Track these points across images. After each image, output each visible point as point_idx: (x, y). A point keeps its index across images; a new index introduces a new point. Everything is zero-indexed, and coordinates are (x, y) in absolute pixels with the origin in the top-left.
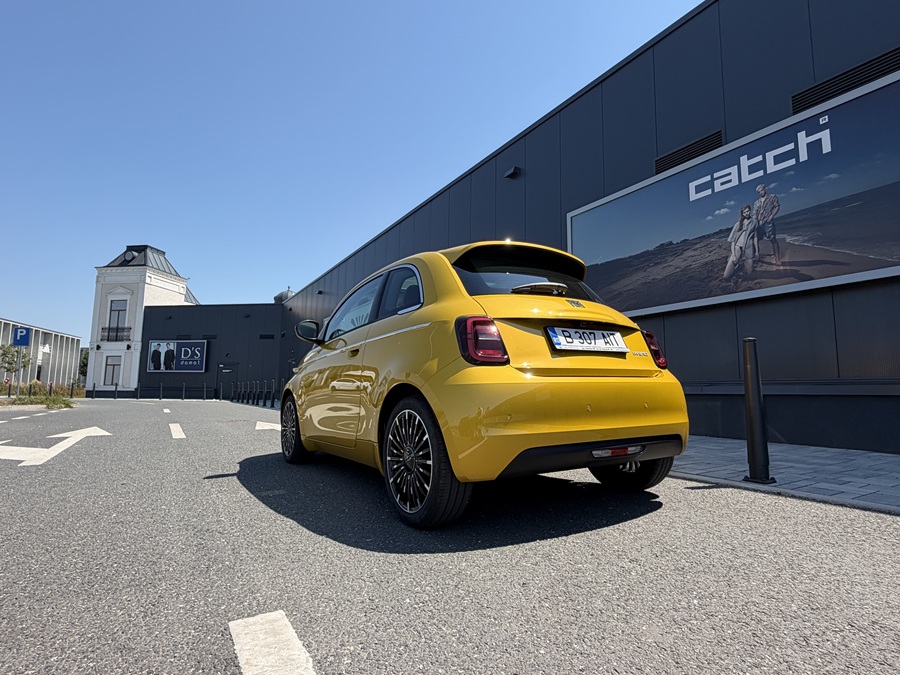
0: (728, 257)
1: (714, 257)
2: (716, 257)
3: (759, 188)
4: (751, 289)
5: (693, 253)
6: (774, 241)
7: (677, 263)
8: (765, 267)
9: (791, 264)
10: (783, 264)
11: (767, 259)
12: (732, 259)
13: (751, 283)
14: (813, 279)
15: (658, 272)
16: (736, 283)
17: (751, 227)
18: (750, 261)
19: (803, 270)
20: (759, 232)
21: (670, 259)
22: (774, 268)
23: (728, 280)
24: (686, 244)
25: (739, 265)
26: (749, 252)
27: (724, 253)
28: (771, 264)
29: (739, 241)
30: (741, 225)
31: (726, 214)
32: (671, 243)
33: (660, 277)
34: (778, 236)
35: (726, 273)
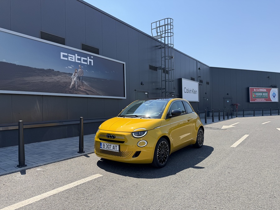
2: (68, 81)
3: (79, 66)
4: (76, 94)
5: (61, 77)
6: (82, 82)
7: (55, 79)
8: (80, 88)
9: (85, 89)
10: (84, 89)
12: (72, 83)
13: (77, 92)
14: (89, 95)
15: (48, 79)
16: (73, 91)
18: (77, 86)
20: (79, 78)
21: (53, 76)
22: (82, 90)
23: (71, 89)
24: (58, 73)
25: (74, 86)
26: (76, 83)
27: (70, 81)
28: (81, 88)
29: (74, 79)
30: (75, 74)
31: (71, 69)
32: (53, 70)
33: (48, 81)
34: (83, 81)
35: (71, 87)
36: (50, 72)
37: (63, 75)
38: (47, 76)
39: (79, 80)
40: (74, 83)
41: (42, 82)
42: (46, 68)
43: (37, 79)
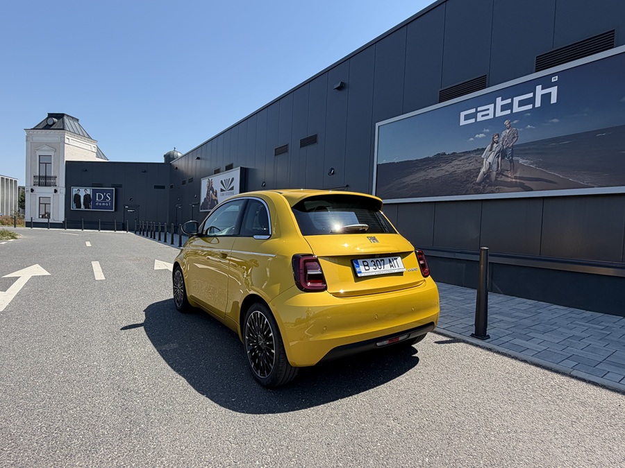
0: (480, 168)
1: (471, 167)
2: (473, 167)
3: (506, 122)
4: (493, 192)
5: (459, 163)
6: (511, 161)
7: (447, 168)
8: (504, 178)
9: (520, 178)
10: (516, 178)
11: (506, 173)
12: (483, 170)
13: (493, 188)
14: (532, 190)
15: (434, 173)
16: (484, 186)
17: (498, 149)
18: (495, 173)
19: (527, 183)
20: (502, 153)
21: (443, 165)
23: (479, 184)
24: (454, 156)
25: (487, 175)
26: (495, 167)
27: (478, 165)
29: (489, 158)
30: (492, 147)
31: (483, 138)
32: (444, 154)
33: (435, 177)
34: (515, 158)
35: (478, 179)
36: (440, 159)
37: (462, 158)
38: (433, 167)
39: (502, 159)
40: (487, 168)
42: (431, 153)
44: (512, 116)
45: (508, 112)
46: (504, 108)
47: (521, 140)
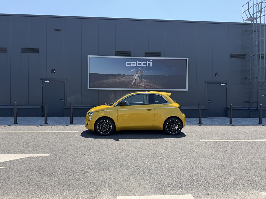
0: (133, 81)
1: (130, 80)
2: (131, 80)
3: (140, 69)
4: (137, 88)
5: (126, 78)
6: (141, 80)
7: (122, 79)
8: (140, 84)
9: (144, 85)
10: (143, 85)
11: (140, 83)
12: (134, 81)
13: (137, 87)
14: (147, 88)
15: (117, 80)
17: (138, 76)
18: (137, 83)
19: (146, 86)
20: (139, 77)
21: (120, 78)
23: (133, 85)
24: (124, 75)
25: (135, 83)
26: (137, 81)
27: (132, 80)
29: (135, 78)
30: (136, 75)
31: (133, 71)
32: (120, 74)
33: (117, 81)
34: (142, 79)
35: (132, 84)
36: (118, 75)
38: (116, 78)
39: (139, 79)
41: (113, 82)
42: (116, 73)
43: (111, 80)
44: (141, 67)
45: (140, 66)
46: (139, 64)
47: (144, 74)
